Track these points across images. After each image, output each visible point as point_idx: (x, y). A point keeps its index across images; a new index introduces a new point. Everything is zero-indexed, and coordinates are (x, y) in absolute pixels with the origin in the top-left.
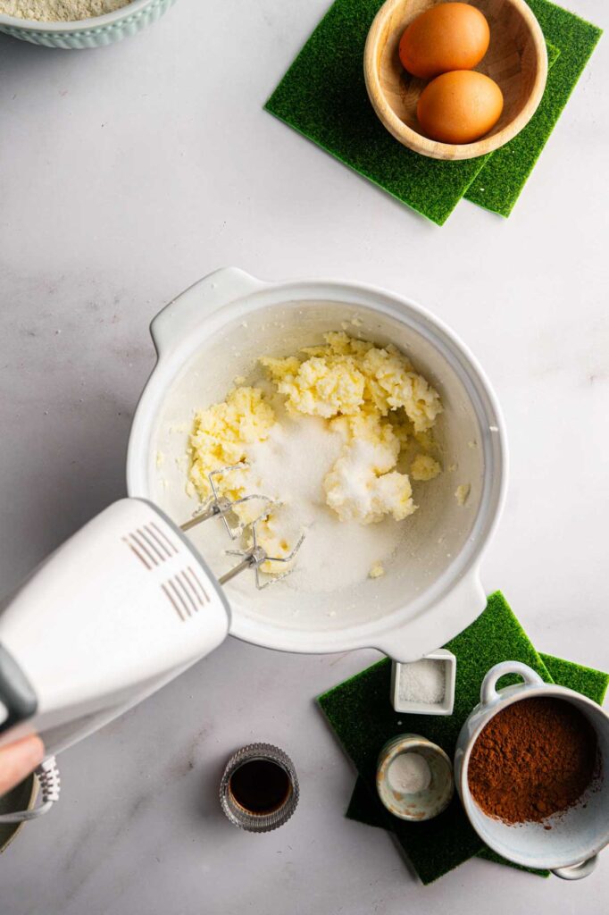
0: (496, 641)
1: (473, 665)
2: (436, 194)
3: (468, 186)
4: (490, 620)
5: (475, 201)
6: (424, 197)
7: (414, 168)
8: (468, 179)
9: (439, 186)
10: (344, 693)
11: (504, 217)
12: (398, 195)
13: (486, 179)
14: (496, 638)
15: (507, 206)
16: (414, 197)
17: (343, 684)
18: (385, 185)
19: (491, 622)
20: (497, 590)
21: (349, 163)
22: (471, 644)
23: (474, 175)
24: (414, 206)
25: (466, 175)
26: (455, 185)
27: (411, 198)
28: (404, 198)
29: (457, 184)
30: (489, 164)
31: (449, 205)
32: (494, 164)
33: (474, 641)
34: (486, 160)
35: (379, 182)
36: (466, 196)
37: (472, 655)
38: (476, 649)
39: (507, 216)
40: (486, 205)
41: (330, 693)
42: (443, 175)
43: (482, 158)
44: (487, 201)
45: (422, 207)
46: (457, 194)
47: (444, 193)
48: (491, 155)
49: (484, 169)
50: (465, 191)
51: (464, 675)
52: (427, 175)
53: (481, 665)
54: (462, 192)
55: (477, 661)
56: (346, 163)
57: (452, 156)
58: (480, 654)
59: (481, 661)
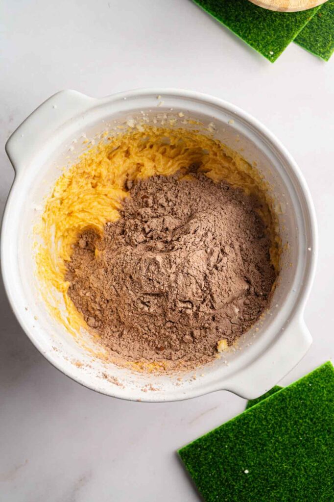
0: (327, 403)
1: (308, 423)
2: (270, 36)
3: (298, 33)
4: (322, 385)
5: (302, 45)
6: (260, 38)
7: (255, 13)
8: (299, 26)
9: (274, 30)
10: (200, 447)
11: (324, 61)
12: (239, 34)
13: (313, 27)
14: (327, 400)
15: (328, 52)
16: (252, 37)
17: (200, 440)
18: (229, 25)
19: (323, 388)
20: (328, 360)
21: (201, 4)
22: (306, 406)
23: (304, 23)
24: (252, 45)
25: (298, 24)
26: (288, 30)
27: (250, 37)
28: (244, 37)
29: (289, 30)
30: (317, 15)
31: (280, 46)
32: (321, 15)
33: (308, 403)
34: (315, 12)
35: (224, 22)
36: (295, 40)
37: (307, 415)
38: (311, 410)
39: (327, 60)
40: (310, 49)
41: (188, 446)
42: (278, 21)
43: (312, 10)
44: (312, 45)
45: (258, 45)
46: (289, 37)
47: (278, 36)
48: (319, 8)
49: (312, 19)
50: (295, 36)
51: (300, 431)
52: (265, 20)
53: (315, 423)
54: (292, 37)
55: (311, 420)
56: (198, 4)
57: (286, 9)
58: (314, 413)
59: (315, 420)
